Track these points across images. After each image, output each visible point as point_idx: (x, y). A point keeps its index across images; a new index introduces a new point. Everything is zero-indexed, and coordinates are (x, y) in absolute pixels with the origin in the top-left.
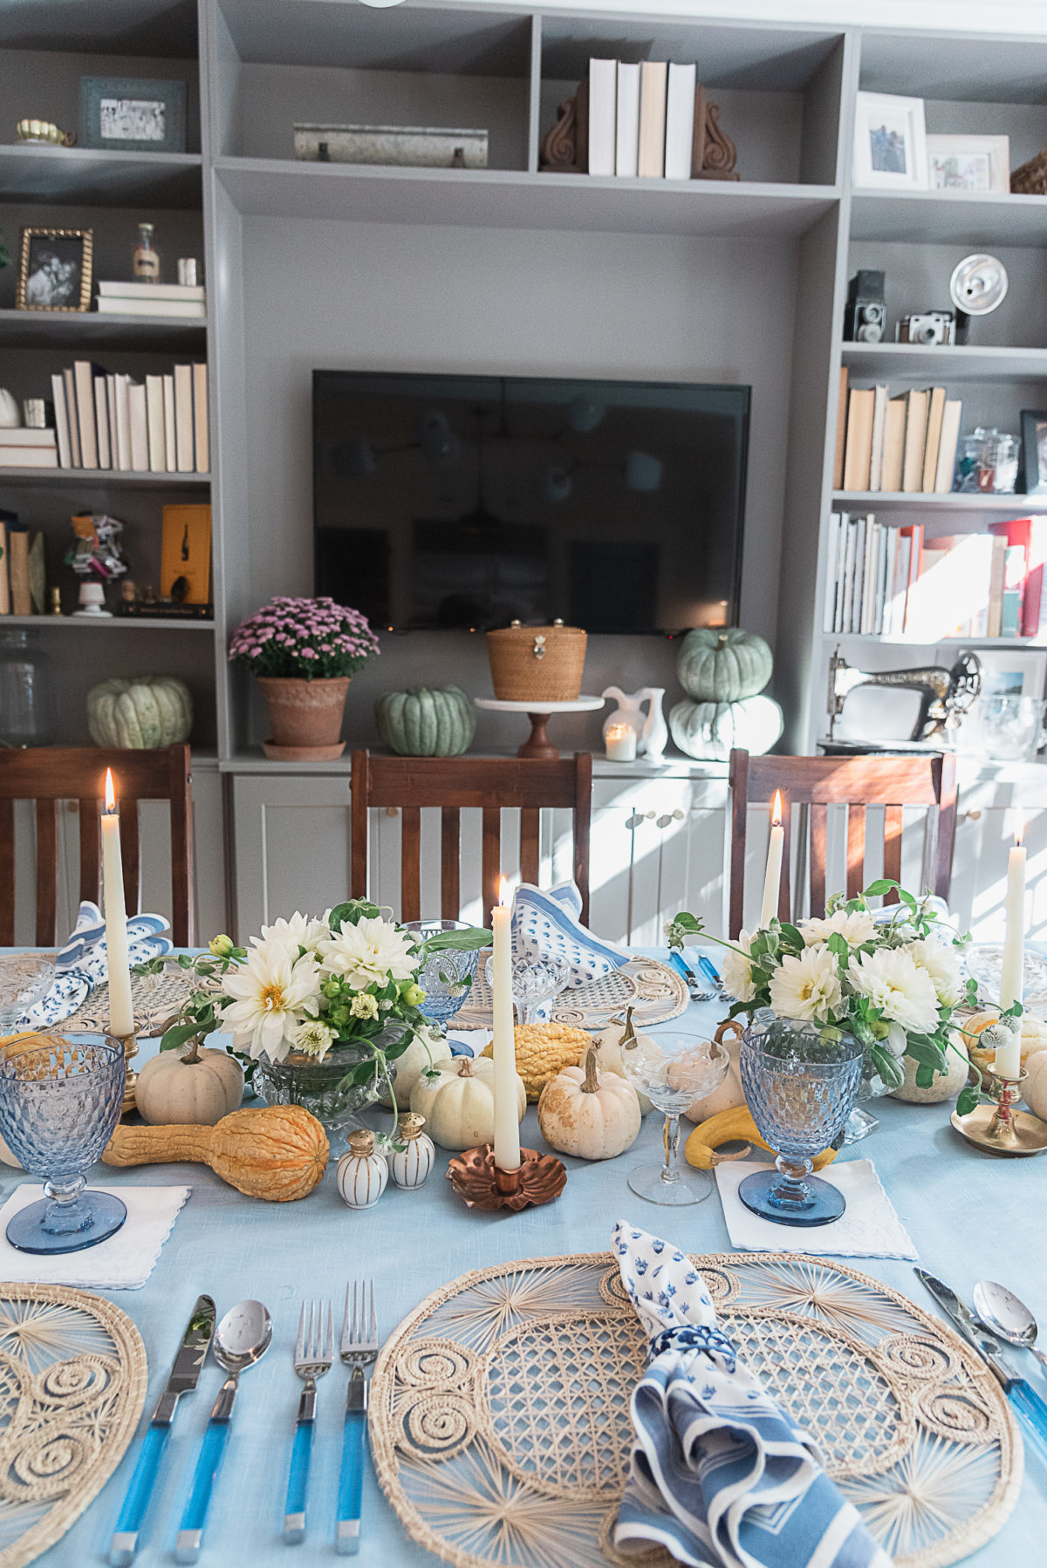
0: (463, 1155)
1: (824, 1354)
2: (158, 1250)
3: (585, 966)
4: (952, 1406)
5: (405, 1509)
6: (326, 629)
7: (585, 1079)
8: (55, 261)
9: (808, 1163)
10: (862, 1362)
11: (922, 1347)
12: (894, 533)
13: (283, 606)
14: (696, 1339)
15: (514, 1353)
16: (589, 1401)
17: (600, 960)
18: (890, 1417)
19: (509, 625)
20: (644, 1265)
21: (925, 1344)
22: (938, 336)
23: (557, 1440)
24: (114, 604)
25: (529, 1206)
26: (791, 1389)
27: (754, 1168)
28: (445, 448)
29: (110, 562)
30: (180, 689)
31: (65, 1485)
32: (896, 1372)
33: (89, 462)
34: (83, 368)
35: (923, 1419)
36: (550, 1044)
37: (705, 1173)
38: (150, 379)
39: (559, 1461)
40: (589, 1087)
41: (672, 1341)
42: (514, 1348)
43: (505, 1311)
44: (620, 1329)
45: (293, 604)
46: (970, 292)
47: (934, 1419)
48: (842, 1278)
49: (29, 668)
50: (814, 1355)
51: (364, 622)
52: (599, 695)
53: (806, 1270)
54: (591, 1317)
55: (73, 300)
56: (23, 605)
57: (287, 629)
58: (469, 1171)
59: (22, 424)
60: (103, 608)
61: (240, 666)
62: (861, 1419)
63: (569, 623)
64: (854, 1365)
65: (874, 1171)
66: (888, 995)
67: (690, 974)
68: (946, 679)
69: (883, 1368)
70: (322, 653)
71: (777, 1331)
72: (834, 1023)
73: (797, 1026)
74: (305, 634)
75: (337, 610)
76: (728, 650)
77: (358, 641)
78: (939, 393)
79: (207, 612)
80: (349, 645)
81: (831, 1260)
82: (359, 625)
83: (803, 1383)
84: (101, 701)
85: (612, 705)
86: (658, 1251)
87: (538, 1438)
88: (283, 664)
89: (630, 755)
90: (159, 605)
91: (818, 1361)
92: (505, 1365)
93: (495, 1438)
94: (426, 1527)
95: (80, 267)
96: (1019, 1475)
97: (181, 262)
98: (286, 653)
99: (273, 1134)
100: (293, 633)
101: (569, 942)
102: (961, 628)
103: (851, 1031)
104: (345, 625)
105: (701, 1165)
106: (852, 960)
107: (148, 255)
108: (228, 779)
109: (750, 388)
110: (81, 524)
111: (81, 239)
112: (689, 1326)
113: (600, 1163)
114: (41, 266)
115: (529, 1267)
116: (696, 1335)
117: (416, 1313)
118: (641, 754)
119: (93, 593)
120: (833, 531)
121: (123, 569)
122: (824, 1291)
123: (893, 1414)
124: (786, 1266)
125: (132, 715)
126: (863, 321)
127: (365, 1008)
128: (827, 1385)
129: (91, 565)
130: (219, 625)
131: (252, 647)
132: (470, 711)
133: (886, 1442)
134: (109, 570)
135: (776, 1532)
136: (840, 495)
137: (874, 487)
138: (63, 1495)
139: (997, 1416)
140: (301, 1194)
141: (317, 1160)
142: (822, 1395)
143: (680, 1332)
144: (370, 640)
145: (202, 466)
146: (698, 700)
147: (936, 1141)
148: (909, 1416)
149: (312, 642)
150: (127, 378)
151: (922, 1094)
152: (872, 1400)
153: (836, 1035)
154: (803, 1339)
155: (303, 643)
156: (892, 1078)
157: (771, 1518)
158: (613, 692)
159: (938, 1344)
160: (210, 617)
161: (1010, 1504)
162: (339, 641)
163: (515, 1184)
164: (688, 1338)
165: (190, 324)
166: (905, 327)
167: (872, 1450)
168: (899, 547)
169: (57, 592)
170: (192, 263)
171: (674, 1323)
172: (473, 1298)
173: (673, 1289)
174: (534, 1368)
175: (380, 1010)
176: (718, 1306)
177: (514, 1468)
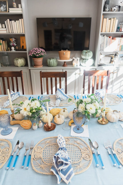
0: (46, 124)
1: (76, 149)
2: (15, 135)
4: (87, 156)
5: (33, 165)
6: (39, 52)
8: (3, 5)
11: (86, 149)
12: (108, 38)
13: (34, 49)
16: (52, 154)
17: (65, 98)
18: (80, 157)
19: (61, 51)
20: (60, 140)
22: (116, 10)
23: (48, 158)
24: (16, 49)
26: (72, 153)
27: (75, 126)
28: (56, 23)
29: (15, 44)
30: (24, 59)
31: (3, 162)
32: (83, 152)
33: (10, 32)
34: (8, 20)
38: (16, 21)
39: (48, 160)
40: (59, 117)
43: (46, 143)
45: (36, 49)
46: (121, 2)
48: (81, 140)
49: (7, 57)
51: (44, 51)
53: (77, 138)
55: (6, 11)
56: (5, 50)
57: (35, 52)
58: (47, 126)
59: (2, 28)
60: (14, 50)
61: (30, 56)
62: (78, 157)
64: (79, 150)
65: (88, 126)
67: (75, 99)
68: (114, 56)
69: (81, 151)
70: (39, 55)
71: (72, 146)
74: (37, 53)
75: (41, 49)
76: (87, 53)
78: (115, 18)
79: (25, 50)
80: (42, 54)
81: (80, 137)
84: (15, 61)
85: (73, 60)
86: (61, 138)
88: (35, 57)
89: (76, 66)
90: (20, 49)
92: (45, 149)
93: (42, 158)
94: (34, 167)
95: (7, 6)
96: (91, 164)
97: (19, 5)
98: (35, 55)
99: (26, 123)
100: (36, 53)
101: (62, 95)
102: (116, 50)
104: (42, 51)
105: (70, 125)
107: (15, 4)
108: (30, 70)
109: (91, 18)
110: (11, 39)
111: (6, 2)
113: (60, 125)
114: (2, 6)
115: (50, 138)
117: (38, 143)
118: (77, 66)
119: (13, 48)
120: (100, 38)
121: (16, 45)
124: (75, 138)
125: (19, 62)
126: (106, 8)
127: (34, 111)
128: (75, 153)
129: (12, 44)
130: (27, 52)
131: (31, 55)
132: (57, 61)
135: (64, 171)
136: (102, 33)
137: (106, 31)
138: (3, 163)
139: (91, 157)
141: (30, 126)
144: (45, 53)
145: (24, 32)
146: (84, 59)
147: (96, 122)
148: (82, 157)
149: (38, 54)
150: (14, 21)
152: (79, 155)
154: (75, 147)
155: (37, 54)
157: (64, 169)
159: (88, 148)
160: (26, 51)
161: (89, 167)
163: (51, 128)
164: (62, 149)
165: (20, 13)
166: (112, 9)
167: (78, 160)
168: (109, 39)
169: (9, 48)
170: (20, 5)
171: (61, 147)
172: (44, 141)
173: (62, 143)
174: (48, 150)
175: (36, 111)
176: (67, 143)
177: (44, 161)
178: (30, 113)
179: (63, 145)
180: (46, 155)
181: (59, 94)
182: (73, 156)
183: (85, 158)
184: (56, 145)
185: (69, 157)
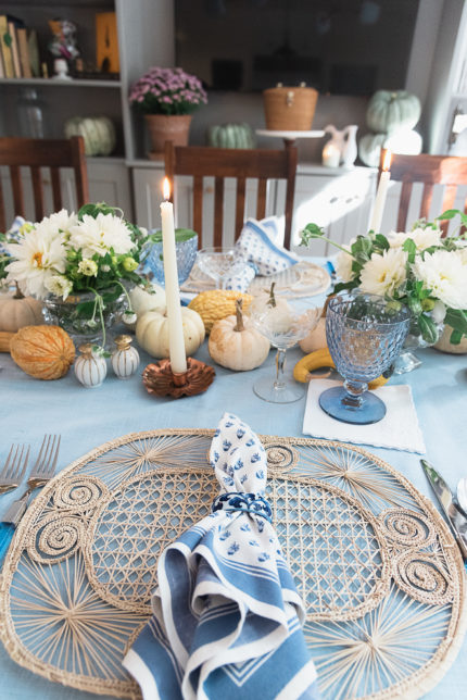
0: (160, 362)
1: (341, 516)
3: (272, 264)
4: (422, 570)
6: (176, 86)
7: (235, 323)
9: (364, 386)
10: (365, 526)
11: (412, 520)
13: (154, 72)
14: (242, 504)
15: (134, 491)
16: (166, 532)
17: (282, 261)
18: (374, 573)
19: (275, 86)
20: (229, 445)
21: (415, 517)
23: (132, 560)
24: (72, 72)
25: (183, 396)
26: (309, 540)
27: (333, 384)
29: (70, 49)
30: (108, 122)
32: (387, 537)
35: (397, 579)
36: (227, 302)
37: (303, 385)
39: (126, 575)
40: (239, 328)
41: (226, 504)
42: (135, 488)
43: (140, 462)
44: (209, 482)
45: (160, 72)
47: (405, 579)
48: (369, 462)
49: (39, 111)
50: (333, 516)
51: (199, 85)
52: (322, 129)
53: (346, 453)
54: (193, 472)
56: (28, 72)
57: (156, 86)
58: (161, 370)
60: (67, 74)
61: (135, 107)
62: (351, 571)
63: (308, 85)
64: (359, 527)
65: (410, 392)
66: (438, 281)
67: (334, 272)
69: (378, 533)
70: (175, 101)
71: (313, 494)
72: (396, 297)
73: (374, 299)
74: (164, 88)
75: (184, 76)
76: (395, 102)
77: (193, 94)
79: (116, 77)
80: (189, 96)
81: (365, 448)
82: (195, 85)
83: (318, 537)
84: (70, 127)
85: (328, 137)
86: (240, 437)
87: (121, 555)
88: (154, 107)
89: (335, 164)
90: (94, 73)
91: (334, 522)
92: (125, 498)
93: (88, 553)
98: (155, 99)
99: (34, 341)
100: (159, 88)
101: (267, 250)
103: (406, 305)
104: (187, 86)
105: (300, 379)
106: (418, 259)
108: (131, 170)
110: (54, 25)
112: (240, 494)
113: (240, 374)
115: (169, 433)
116: (243, 501)
117: (87, 457)
119: (61, 65)
121: (77, 53)
122: (354, 469)
123: (375, 571)
124: (333, 449)
125: (85, 134)
127: (88, 269)
128: (334, 541)
129: (60, 50)
130: (123, 84)
131: (139, 96)
132: (253, 137)
133: (364, 594)
134: (69, 53)
135: (240, 684)
139: (454, 584)
140: (53, 376)
141: (62, 358)
142: (329, 549)
143: (232, 497)
144: (202, 95)
146: (375, 133)
147: (457, 377)
148: (386, 577)
149: (169, 93)
151: (453, 348)
152: (363, 557)
153: (397, 306)
154: (329, 502)
155: (164, 94)
156: (429, 336)
157: (240, 671)
158: (331, 129)
159: (424, 519)
160: (118, 80)
161: (446, 666)
162: (182, 93)
163: (183, 382)
164: (236, 504)
167: (351, 600)
169: (45, 66)
171: (233, 489)
172: (127, 450)
173: (241, 465)
174: (142, 504)
175: (100, 272)
176: (279, 473)
177: (93, 578)
178: (63, 281)
179: (252, 478)
180: (125, 534)
181: (252, 242)
182: (316, 561)
183: (411, 590)
184: (201, 481)
185: (288, 568)
